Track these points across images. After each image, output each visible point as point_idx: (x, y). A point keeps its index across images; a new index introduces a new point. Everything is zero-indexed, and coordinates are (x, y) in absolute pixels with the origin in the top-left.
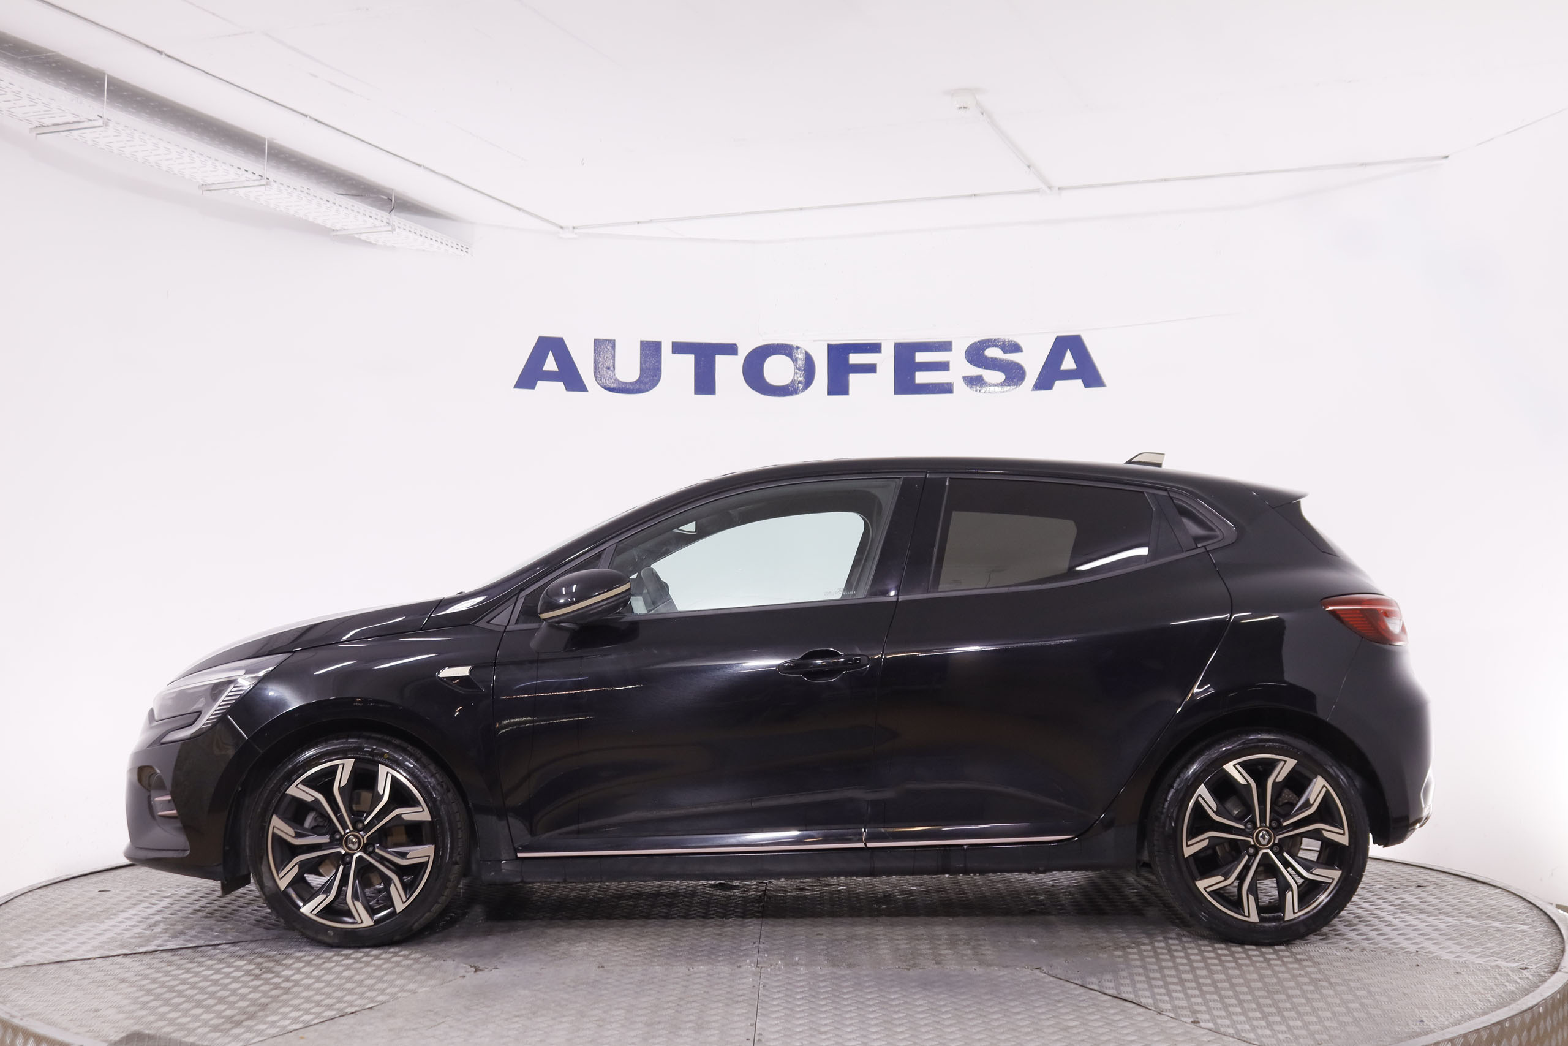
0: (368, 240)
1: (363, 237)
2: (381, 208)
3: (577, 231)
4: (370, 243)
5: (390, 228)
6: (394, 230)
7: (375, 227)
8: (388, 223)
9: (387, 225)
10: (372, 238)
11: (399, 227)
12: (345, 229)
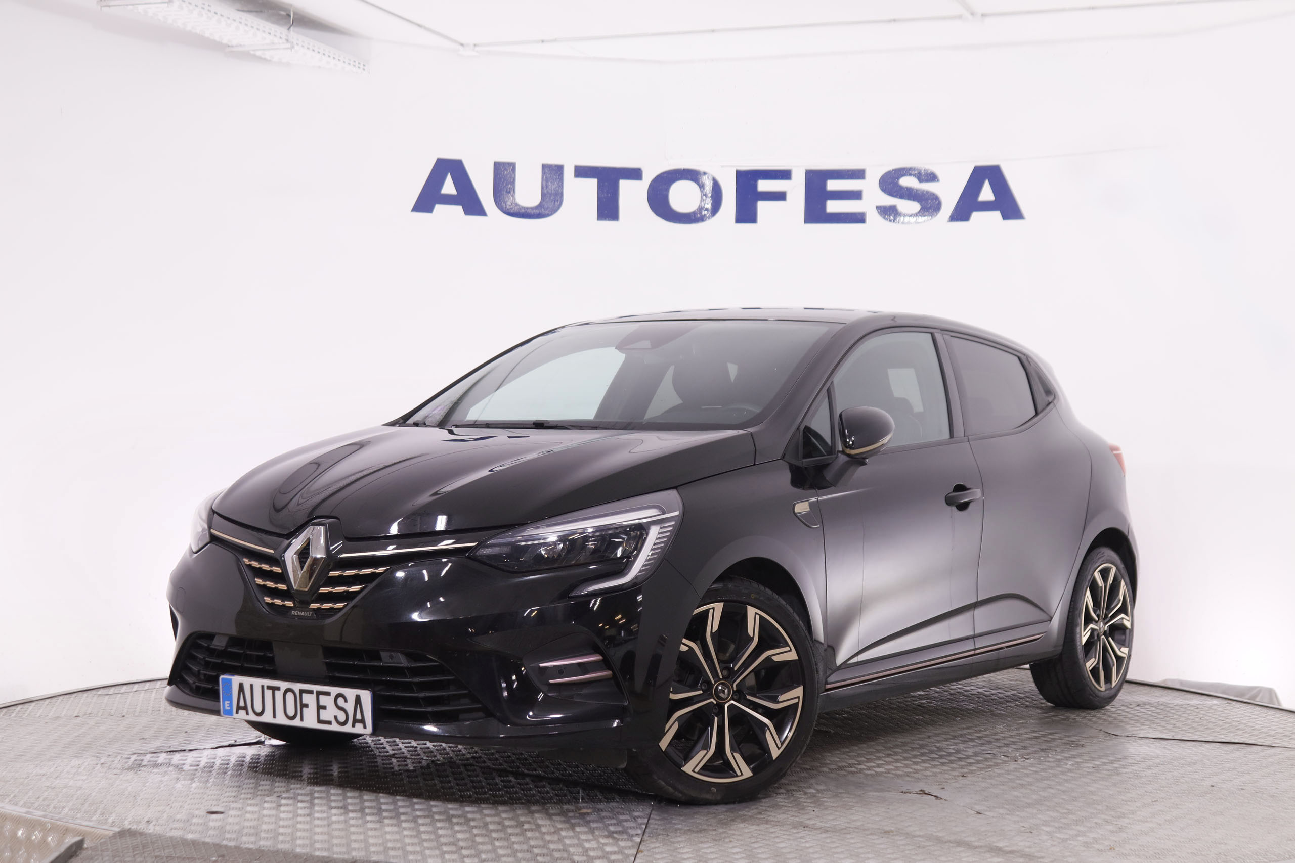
0: (263, 56)
1: (258, 53)
2: (276, 22)
3: (477, 49)
4: (265, 59)
5: (289, 45)
6: (293, 47)
7: (273, 44)
8: (287, 40)
9: (285, 41)
10: (267, 55)
11: (297, 44)
12: (241, 45)
